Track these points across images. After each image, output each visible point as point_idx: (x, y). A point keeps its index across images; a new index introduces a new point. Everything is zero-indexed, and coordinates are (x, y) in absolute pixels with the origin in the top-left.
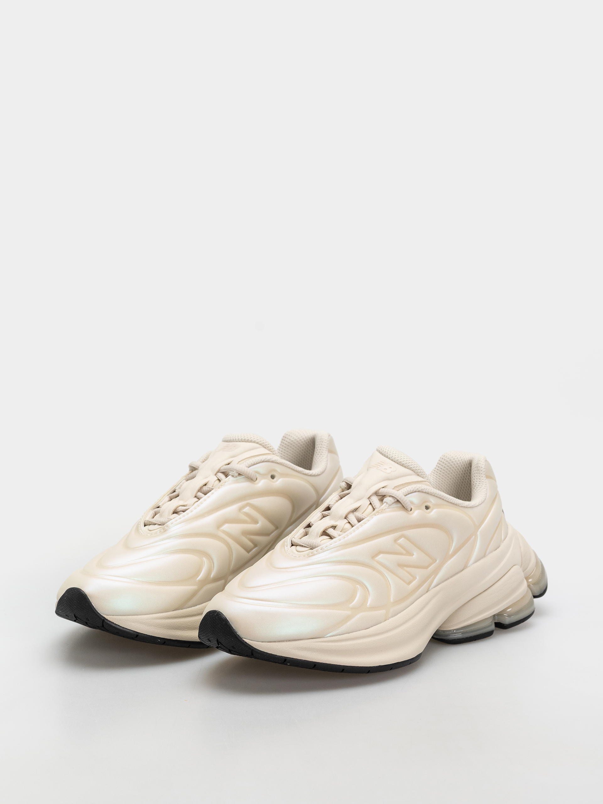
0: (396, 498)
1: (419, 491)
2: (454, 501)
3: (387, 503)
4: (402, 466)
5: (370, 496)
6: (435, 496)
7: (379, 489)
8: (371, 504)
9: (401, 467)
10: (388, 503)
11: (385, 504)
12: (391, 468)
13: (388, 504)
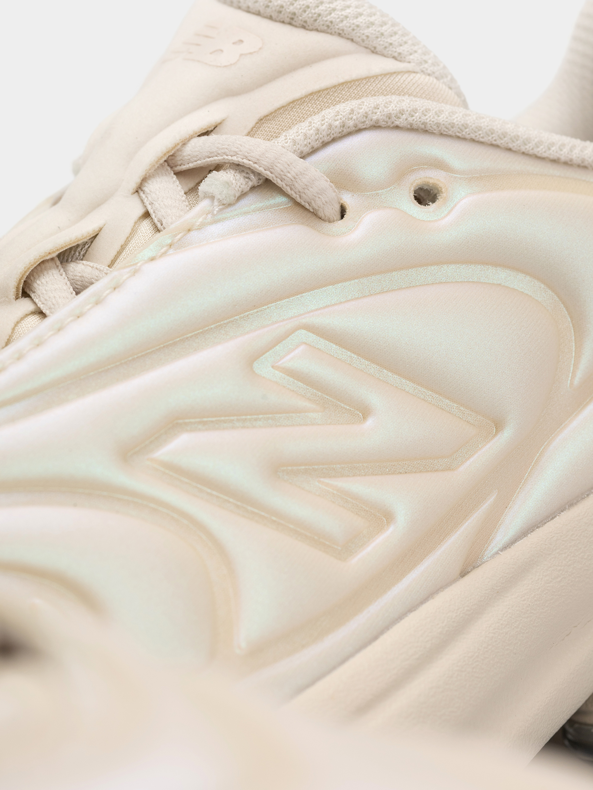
0: (253, 172)
1: (376, 127)
2: (565, 150)
3: (212, 198)
4: (290, 24)
5: (144, 180)
6: (465, 139)
7: (184, 143)
8: (147, 215)
9: (287, 29)
10: (218, 196)
11: (204, 204)
12: (241, 41)
13: (216, 203)
